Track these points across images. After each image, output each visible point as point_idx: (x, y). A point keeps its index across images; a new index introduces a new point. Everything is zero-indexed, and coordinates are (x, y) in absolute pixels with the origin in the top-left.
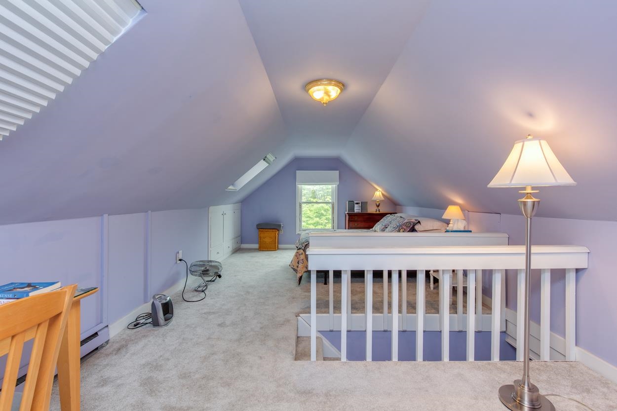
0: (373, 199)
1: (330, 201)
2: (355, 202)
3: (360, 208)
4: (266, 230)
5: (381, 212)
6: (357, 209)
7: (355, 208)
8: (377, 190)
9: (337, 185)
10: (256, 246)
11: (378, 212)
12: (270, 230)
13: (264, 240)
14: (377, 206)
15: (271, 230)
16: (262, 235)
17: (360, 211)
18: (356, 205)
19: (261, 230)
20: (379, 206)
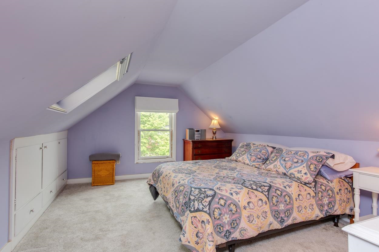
0: (210, 127)
1: (168, 128)
2: (195, 130)
3: (200, 136)
4: (102, 162)
5: (217, 140)
6: (197, 137)
7: (196, 136)
8: (214, 119)
9: (175, 113)
10: (89, 180)
11: (214, 139)
12: (106, 162)
13: (99, 173)
14: (214, 133)
15: (109, 162)
16: (96, 168)
17: (199, 138)
18: (196, 133)
19: (95, 162)
20: (215, 133)
